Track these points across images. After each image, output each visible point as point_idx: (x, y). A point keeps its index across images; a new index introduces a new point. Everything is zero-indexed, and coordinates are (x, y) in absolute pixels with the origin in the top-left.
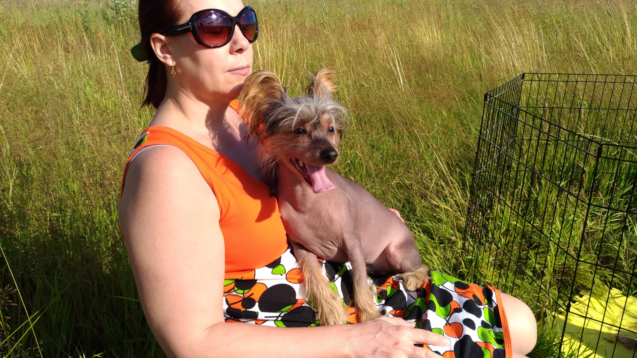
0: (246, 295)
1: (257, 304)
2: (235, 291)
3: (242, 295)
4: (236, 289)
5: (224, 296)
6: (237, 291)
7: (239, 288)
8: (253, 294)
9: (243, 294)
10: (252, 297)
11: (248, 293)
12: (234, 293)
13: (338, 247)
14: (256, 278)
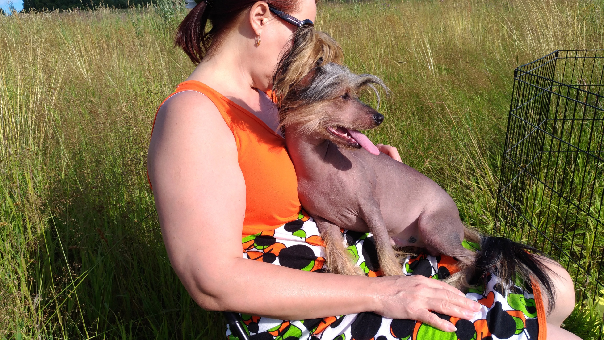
0: (267, 251)
1: (277, 259)
2: (255, 247)
3: (262, 251)
4: (255, 245)
5: (244, 253)
6: (257, 248)
7: (259, 244)
8: (272, 249)
9: (263, 249)
10: (272, 252)
11: (267, 249)
12: (254, 249)
13: (355, 216)
14: (275, 236)
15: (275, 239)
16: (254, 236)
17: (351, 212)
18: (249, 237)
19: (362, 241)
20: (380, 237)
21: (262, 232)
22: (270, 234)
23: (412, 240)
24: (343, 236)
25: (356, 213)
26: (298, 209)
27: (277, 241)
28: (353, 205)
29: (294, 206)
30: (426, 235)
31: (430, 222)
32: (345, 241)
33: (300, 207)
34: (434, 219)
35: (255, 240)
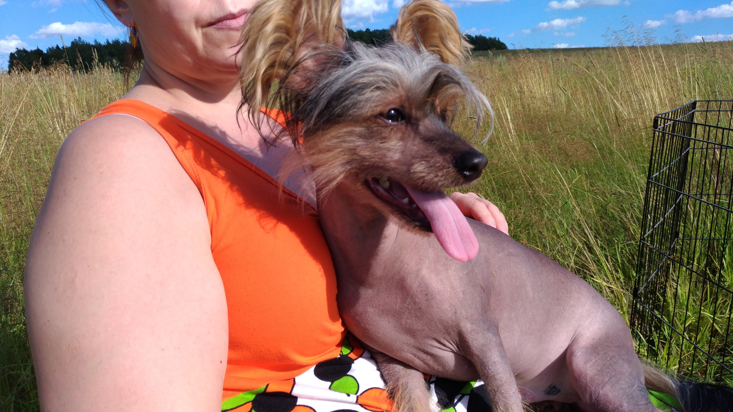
7: (261, 411)
13: (453, 352)
14: (295, 392)
15: (295, 398)
16: (253, 393)
17: (444, 345)
18: (241, 395)
19: (466, 399)
20: (502, 394)
21: (268, 385)
22: (285, 389)
23: (552, 390)
24: (429, 388)
25: (454, 348)
26: (338, 338)
27: (299, 402)
28: (449, 334)
29: (330, 333)
30: (586, 385)
31: (591, 360)
32: (434, 398)
33: (342, 333)
34: (598, 354)
35: (254, 402)
